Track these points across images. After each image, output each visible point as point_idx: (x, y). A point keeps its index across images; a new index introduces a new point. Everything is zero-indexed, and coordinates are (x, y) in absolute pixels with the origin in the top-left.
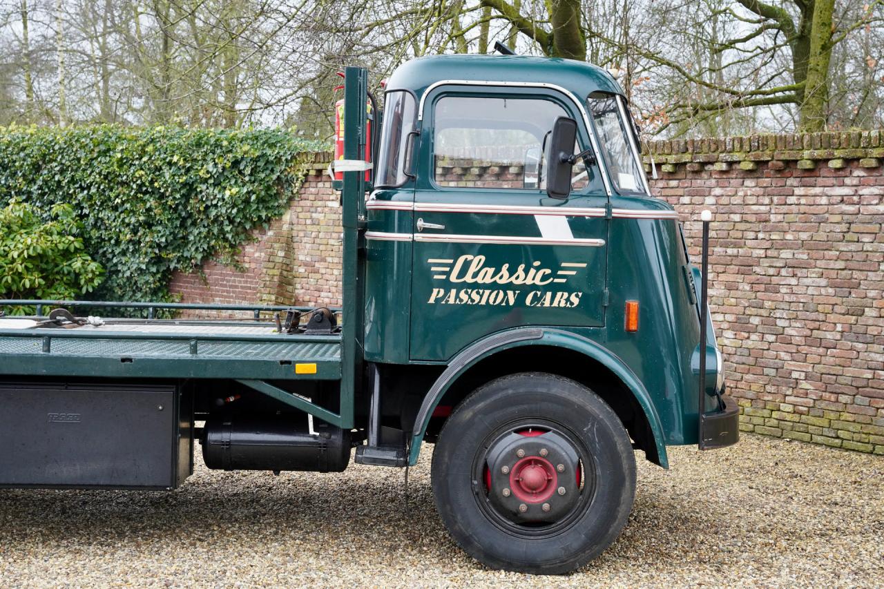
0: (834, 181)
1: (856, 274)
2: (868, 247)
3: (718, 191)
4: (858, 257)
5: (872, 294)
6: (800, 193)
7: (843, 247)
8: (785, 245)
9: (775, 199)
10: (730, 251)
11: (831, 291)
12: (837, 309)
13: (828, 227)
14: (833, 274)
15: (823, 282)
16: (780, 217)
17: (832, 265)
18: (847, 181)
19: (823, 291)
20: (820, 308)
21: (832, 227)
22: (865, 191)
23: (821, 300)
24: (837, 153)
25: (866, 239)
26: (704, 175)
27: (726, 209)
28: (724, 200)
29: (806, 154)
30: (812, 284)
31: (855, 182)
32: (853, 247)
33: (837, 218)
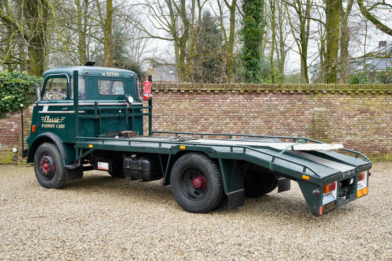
0: (264, 96)
1: (270, 119)
2: (273, 112)
3: (231, 98)
4: (271, 114)
5: (274, 123)
6: (255, 99)
7: (267, 112)
8: (251, 112)
9: (248, 100)
10: (235, 114)
11: (264, 123)
12: (266, 128)
13: (263, 107)
14: (265, 119)
15: (262, 121)
16: (250, 105)
17: (264, 117)
18: (268, 96)
19: (262, 123)
20: (261, 128)
21: (264, 107)
22: (272, 99)
23: (261, 125)
24: (267, 89)
25: (273, 110)
26: (227, 94)
27: (234, 103)
28: (233, 101)
29: (259, 89)
30: (259, 122)
31: (270, 96)
32: (270, 112)
33: (266, 105)
